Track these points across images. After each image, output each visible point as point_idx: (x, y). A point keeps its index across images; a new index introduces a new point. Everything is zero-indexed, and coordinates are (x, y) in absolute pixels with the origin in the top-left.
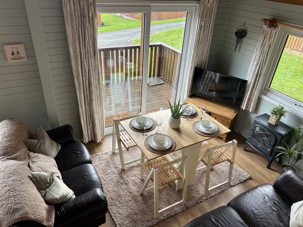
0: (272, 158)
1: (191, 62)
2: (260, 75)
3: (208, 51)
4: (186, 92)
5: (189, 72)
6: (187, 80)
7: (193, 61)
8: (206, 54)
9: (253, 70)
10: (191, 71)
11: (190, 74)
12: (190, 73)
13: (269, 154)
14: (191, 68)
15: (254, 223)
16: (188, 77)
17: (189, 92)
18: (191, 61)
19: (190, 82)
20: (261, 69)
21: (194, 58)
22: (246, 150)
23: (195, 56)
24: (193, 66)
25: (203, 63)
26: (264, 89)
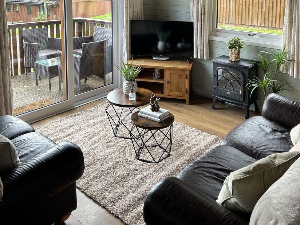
0: (247, 103)
1: (125, 15)
2: (204, 13)
3: (141, 3)
4: (126, 54)
5: (124, 27)
6: (124, 39)
7: (127, 13)
8: (140, 5)
9: (195, 10)
10: (127, 25)
11: (127, 30)
12: (127, 28)
13: (242, 100)
14: (127, 22)
15: (260, 152)
16: (124, 34)
17: (129, 53)
18: (125, 13)
19: (129, 39)
20: (203, 7)
21: (127, 10)
22: (215, 109)
23: (129, 7)
24: (128, 19)
25: (138, 16)
26: (212, 30)
